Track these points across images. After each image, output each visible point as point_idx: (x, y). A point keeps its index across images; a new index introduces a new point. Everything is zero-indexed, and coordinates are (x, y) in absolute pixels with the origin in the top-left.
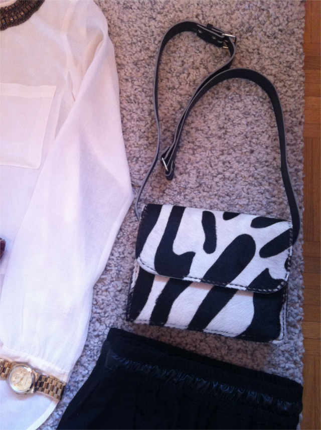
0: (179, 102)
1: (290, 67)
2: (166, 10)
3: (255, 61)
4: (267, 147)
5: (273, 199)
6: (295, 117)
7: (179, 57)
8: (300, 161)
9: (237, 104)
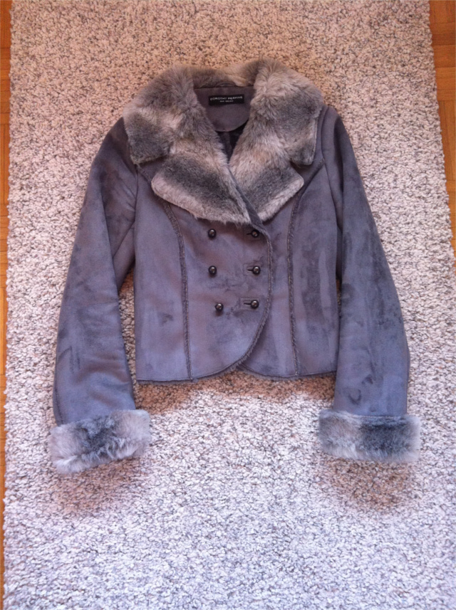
0: (336, 83)
1: (421, 45)
2: (315, 9)
3: (392, 44)
4: (410, 111)
5: (420, 150)
6: (429, 85)
7: (331, 46)
8: (437, 119)
9: (382, 79)
